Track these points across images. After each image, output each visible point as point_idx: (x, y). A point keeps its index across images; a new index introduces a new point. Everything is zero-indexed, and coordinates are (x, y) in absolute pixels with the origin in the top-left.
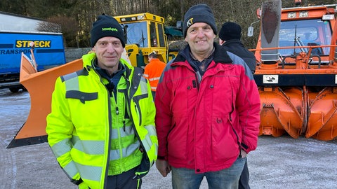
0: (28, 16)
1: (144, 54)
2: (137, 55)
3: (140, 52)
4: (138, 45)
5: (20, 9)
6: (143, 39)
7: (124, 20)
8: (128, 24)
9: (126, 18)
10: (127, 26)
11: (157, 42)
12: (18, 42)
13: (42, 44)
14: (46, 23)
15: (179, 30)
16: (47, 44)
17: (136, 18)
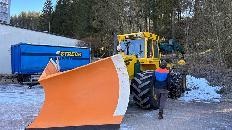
0: (74, 37)
1: (141, 63)
2: (135, 64)
3: (138, 61)
4: (137, 56)
5: (70, 33)
6: (141, 52)
7: (127, 37)
8: (130, 40)
9: (129, 36)
10: (130, 42)
11: (152, 54)
12: (62, 53)
13: (76, 54)
14: (82, 42)
15: (171, 46)
16: (80, 54)
17: (137, 35)
